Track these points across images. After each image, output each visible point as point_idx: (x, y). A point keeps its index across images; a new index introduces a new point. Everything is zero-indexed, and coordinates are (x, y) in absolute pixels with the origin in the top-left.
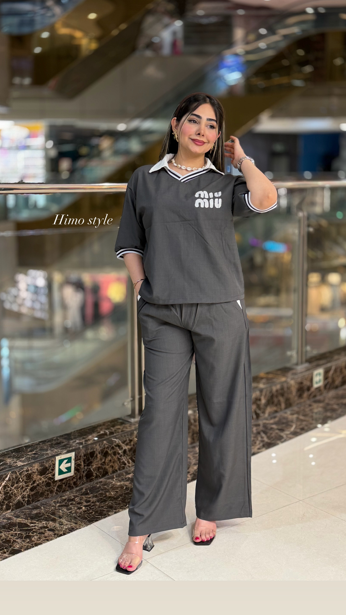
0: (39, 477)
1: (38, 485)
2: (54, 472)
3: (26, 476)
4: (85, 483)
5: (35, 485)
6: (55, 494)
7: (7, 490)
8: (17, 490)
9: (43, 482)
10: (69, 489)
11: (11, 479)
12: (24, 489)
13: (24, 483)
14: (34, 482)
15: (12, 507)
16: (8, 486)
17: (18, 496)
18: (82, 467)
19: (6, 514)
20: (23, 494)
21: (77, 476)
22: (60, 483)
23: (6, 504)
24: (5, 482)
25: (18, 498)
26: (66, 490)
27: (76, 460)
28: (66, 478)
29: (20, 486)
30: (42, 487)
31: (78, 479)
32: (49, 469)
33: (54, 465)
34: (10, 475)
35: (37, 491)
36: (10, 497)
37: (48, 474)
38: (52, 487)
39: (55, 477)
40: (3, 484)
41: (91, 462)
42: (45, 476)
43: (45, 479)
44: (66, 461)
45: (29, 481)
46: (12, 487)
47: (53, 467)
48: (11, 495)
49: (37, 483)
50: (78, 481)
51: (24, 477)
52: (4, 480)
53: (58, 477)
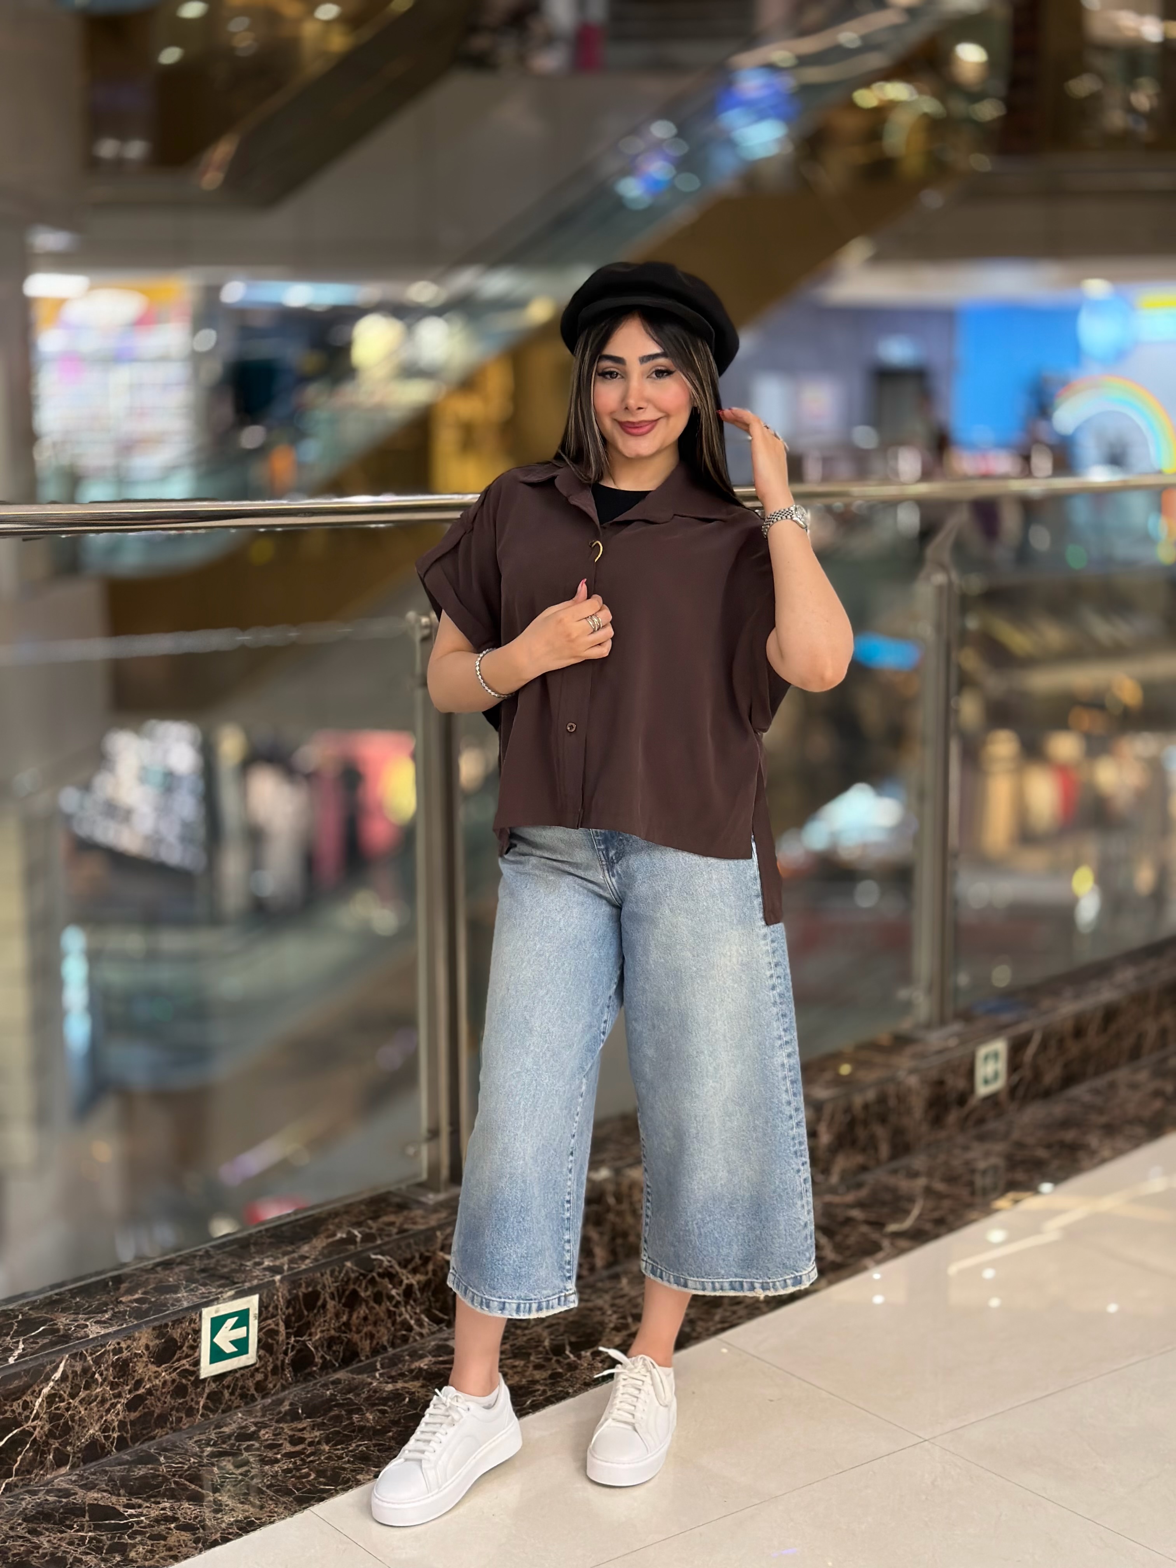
0: (154, 1368)
1: (149, 1392)
2: (196, 1354)
3: (114, 1368)
4: (291, 1384)
5: (141, 1391)
6: (199, 1417)
7: (57, 1408)
8: (86, 1409)
9: (165, 1383)
10: (242, 1404)
11: (70, 1376)
12: (107, 1406)
13: (108, 1388)
14: (138, 1384)
15: (73, 1457)
16: (60, 1396)
17: (91, 1424)
18: (282, 1337)
19: (56, 1477)
20: (106, 1421)
21: (265, 1366)
22: (214, 1385)
23: (57, 1449)
24: (51, 1384)
25: (91, 1431)
26: (235, 1405)
27: (261, 1317)
28: (234, 1371)
29: (97, 1397)
30: (163, 1399)
31: (270, 1375)
32: (181, 1347)
33: (197, 1332)
34: (65, 1366)
35: (146, 1410)
36: (67, 1429)
37: (179, 1360)
38: (192, 1400)
39: (199, 1370)
40: (46, 1391)
41: (309, 1324)
42: (171, 1367)
43: (170, 1373)
44: (232, 1321)
45: (121, 1380)
46: (71, 1401)
47: (195, 1340)
48: (70, 1423)
49: (148, 1386)
50: (270, 1378)
51: (107, 1369)
52: (47, 1379)
53: (208, 1369)
